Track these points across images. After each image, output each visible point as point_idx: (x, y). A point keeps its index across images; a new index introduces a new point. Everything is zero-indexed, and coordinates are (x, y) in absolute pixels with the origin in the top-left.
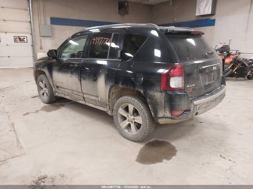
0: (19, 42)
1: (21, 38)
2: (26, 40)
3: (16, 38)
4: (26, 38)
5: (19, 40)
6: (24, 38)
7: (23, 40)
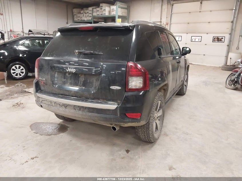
0: (216, 41)
1: (219, 38)
2: (223, 40)
3: (215, 38)
4: (224, 38)
5: (217, 40)
6: (222, 38)
7: (221, 40)
